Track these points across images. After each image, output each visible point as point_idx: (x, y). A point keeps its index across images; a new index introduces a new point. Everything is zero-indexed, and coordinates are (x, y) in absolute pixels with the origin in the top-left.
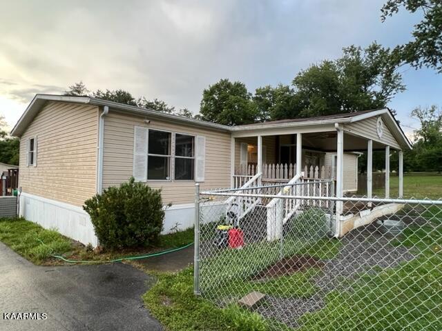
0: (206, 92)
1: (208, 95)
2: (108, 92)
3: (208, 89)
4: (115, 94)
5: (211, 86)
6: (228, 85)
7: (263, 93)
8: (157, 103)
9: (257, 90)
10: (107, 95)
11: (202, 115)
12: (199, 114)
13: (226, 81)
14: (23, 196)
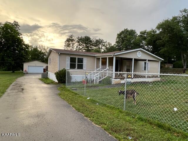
0: (118, 34)
1: (119, 35)
2: (82, 37)
3: (119, 33)
4: (84, 37)
5: (121, 32)
6: (128, 31)
7: (143, 33)
8: (100, 40)
9: (140, 32)
10: (81, 38)
11: (116, 44)
12: (115, 44)
13: (127, 29)
14: (49, 73)
